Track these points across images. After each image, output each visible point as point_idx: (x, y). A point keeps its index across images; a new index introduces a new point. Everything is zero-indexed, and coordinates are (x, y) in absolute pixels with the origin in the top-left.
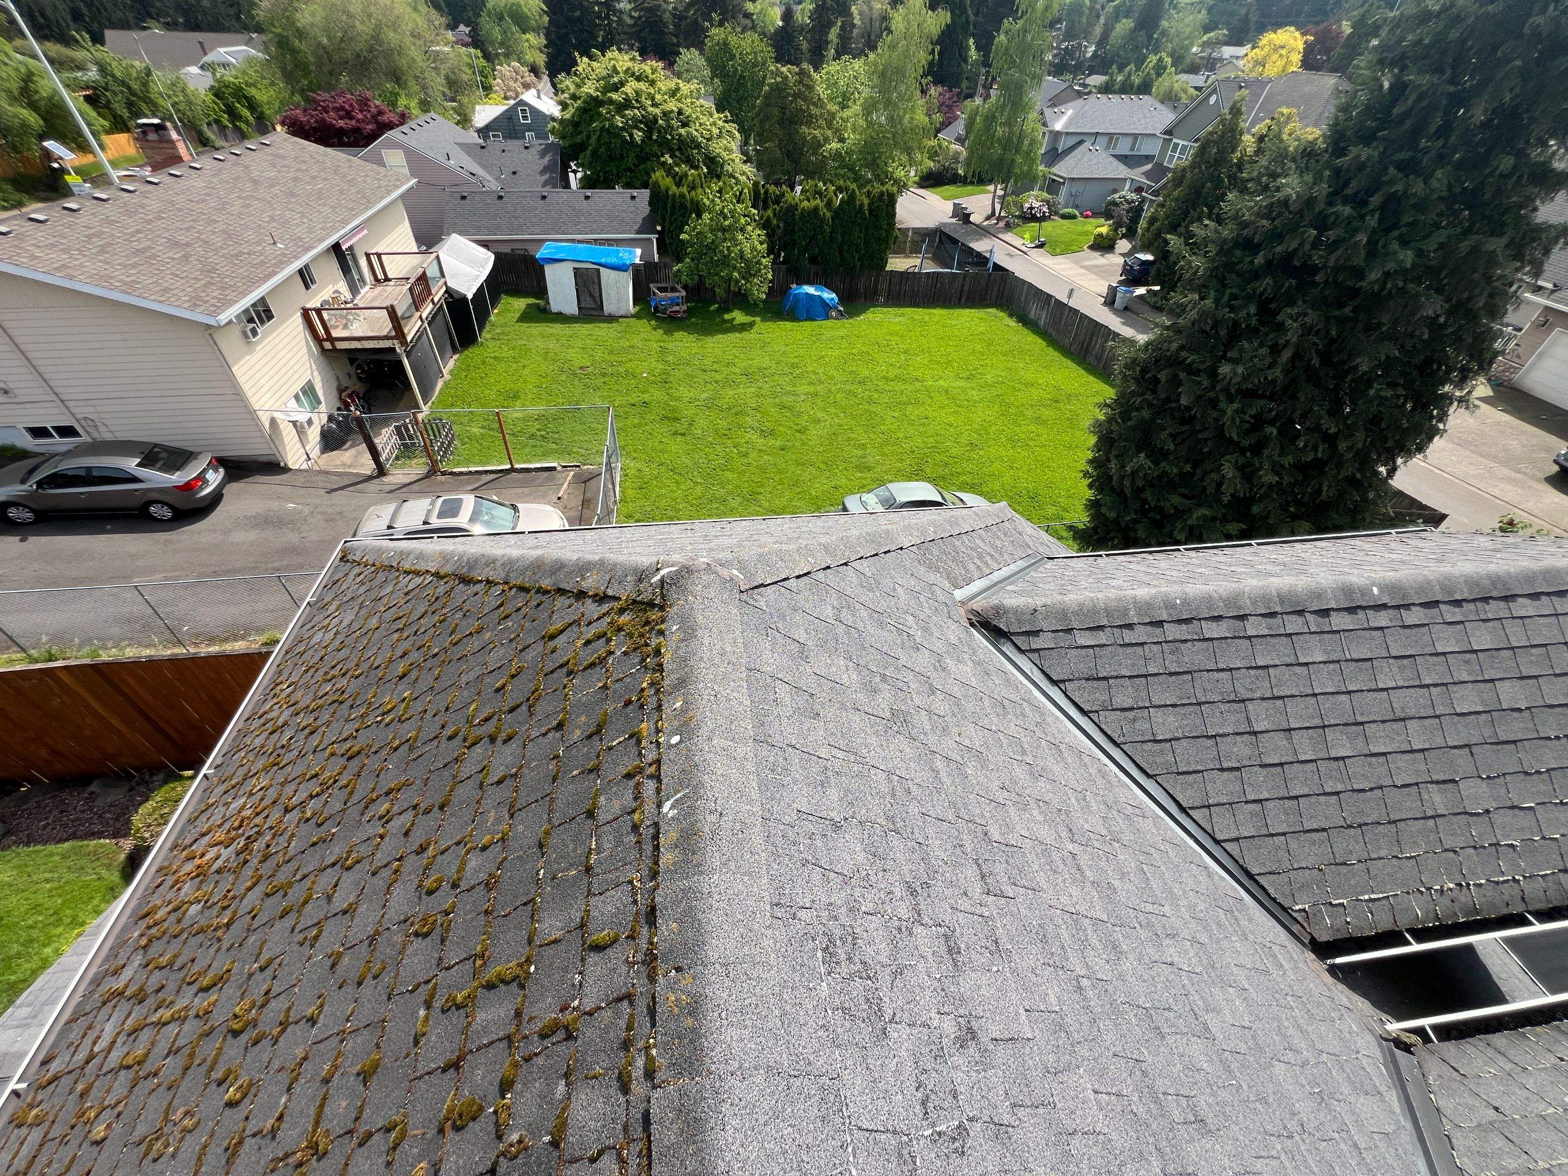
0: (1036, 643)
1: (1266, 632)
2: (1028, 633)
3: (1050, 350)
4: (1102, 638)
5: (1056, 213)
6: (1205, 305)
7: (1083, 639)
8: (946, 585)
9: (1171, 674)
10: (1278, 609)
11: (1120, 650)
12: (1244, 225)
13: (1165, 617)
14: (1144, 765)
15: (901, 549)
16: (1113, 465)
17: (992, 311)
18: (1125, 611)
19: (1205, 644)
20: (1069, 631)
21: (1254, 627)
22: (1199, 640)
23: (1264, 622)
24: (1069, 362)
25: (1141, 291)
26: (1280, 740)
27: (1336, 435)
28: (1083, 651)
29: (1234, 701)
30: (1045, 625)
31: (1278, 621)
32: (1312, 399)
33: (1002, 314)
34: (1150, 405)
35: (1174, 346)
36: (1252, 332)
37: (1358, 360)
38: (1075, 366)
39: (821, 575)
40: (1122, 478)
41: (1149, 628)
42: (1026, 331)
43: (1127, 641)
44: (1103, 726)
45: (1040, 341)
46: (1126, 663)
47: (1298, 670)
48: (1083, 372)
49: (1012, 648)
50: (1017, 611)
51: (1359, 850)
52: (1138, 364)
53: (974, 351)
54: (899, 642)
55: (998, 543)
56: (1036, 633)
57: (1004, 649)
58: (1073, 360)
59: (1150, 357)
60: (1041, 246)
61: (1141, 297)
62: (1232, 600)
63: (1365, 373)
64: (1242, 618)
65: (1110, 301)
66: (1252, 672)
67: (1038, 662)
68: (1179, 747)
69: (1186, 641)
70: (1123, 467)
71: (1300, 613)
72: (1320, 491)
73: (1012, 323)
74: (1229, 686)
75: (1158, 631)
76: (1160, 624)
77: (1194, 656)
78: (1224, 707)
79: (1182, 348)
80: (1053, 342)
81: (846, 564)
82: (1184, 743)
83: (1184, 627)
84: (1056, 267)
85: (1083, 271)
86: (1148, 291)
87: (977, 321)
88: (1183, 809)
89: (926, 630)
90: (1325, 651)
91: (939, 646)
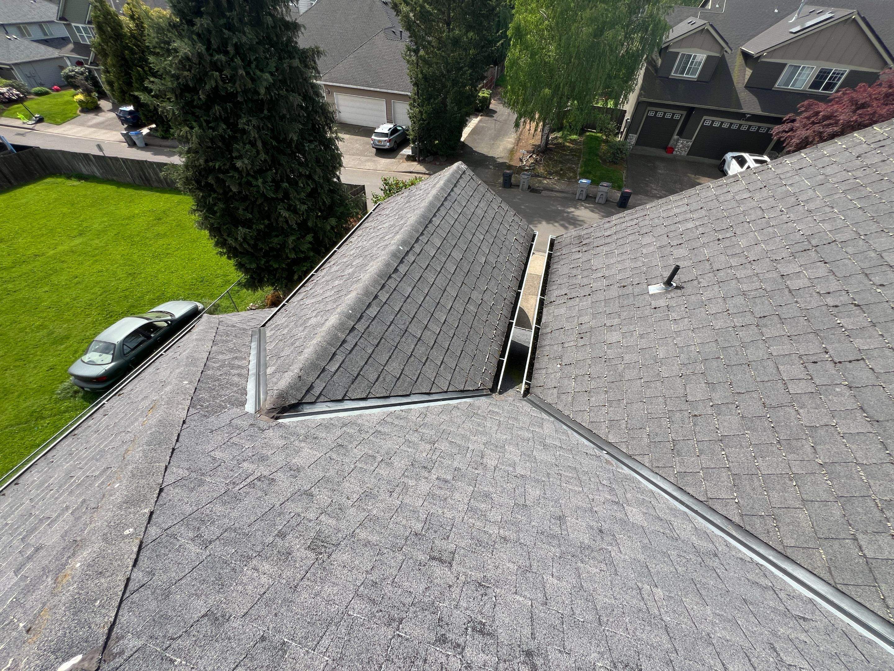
0: (317, 391)
1: (388, 295)
2: (308, 391)
3: (122, 190)
4: (339, 358)
5: (30, 93)
6: (196, 132)
7: (333, 368)
8: (236, 411)
9: (377, 346)
10: (383, 282)
11: (351, 356)
12: (176, 77)
13: (353, 323)
14: (404, 393)
15: (184, 422)
16: (230, 241)
17: (49, 180)
18: (336, 337)
19: (375, 320)
20: (324, 370)
21: (383, 297)
22: (372, 321)
23: (383, 291)
24: (144, 192)
25: (145, 131)
26: (427, 333)
27: (310, 174)
28: (339, 373)
29: (404, 333)
30: (311, 379)
31: (387, 287)
32: (288, 162)
33: (59, 180)
34: (219, 200)
35: (202, 161)
36: (233, 138)
37: (290, 136)
38: (150, 193)
39: (153, 531)
40: (241, 245)
41: (352, 334)
42: (93, 185)
43: (349, 349)
44: (378, 396)
45: (109, 187)
46: (358, 359)
47: (408, 300)
48: (158, 194)
49: (308, 407)
50: (291, 386)
51: (473, 347)
52: (191, 179)
53: (64, 214)
54: (260, 494)
55: (231, 345)
56: (311, 387)
57: (306, 411)
58: (144, 189)
59: (194, 173)
60: (40, 120)
61: (148, 134)
62: (367, 293)
63: (297, 141)
64: (376, 297)
65: (132, 144)
66: (398, 316)
67: (326, 399)
68: (406, 372)
69: (369, 326)
70: (236, 239)
71: (390, 277)
72: (324, 202)
73: (76, 183)
74: (397, 329)
75: (356, 332)
76: (353, 329)
77: (377, 329)
78: (404, 339)
79: (206, 161)
80: (119, 184)
81: (161, 490)
82: (406, 368)
83: (362, 320)
84: (70, 132)
85: (93, 129)
86: (151, 129)
87: (44, 193)
88: (428, 394)
89: (263, 459)
90: (410, 285)
91: (279, 459)
